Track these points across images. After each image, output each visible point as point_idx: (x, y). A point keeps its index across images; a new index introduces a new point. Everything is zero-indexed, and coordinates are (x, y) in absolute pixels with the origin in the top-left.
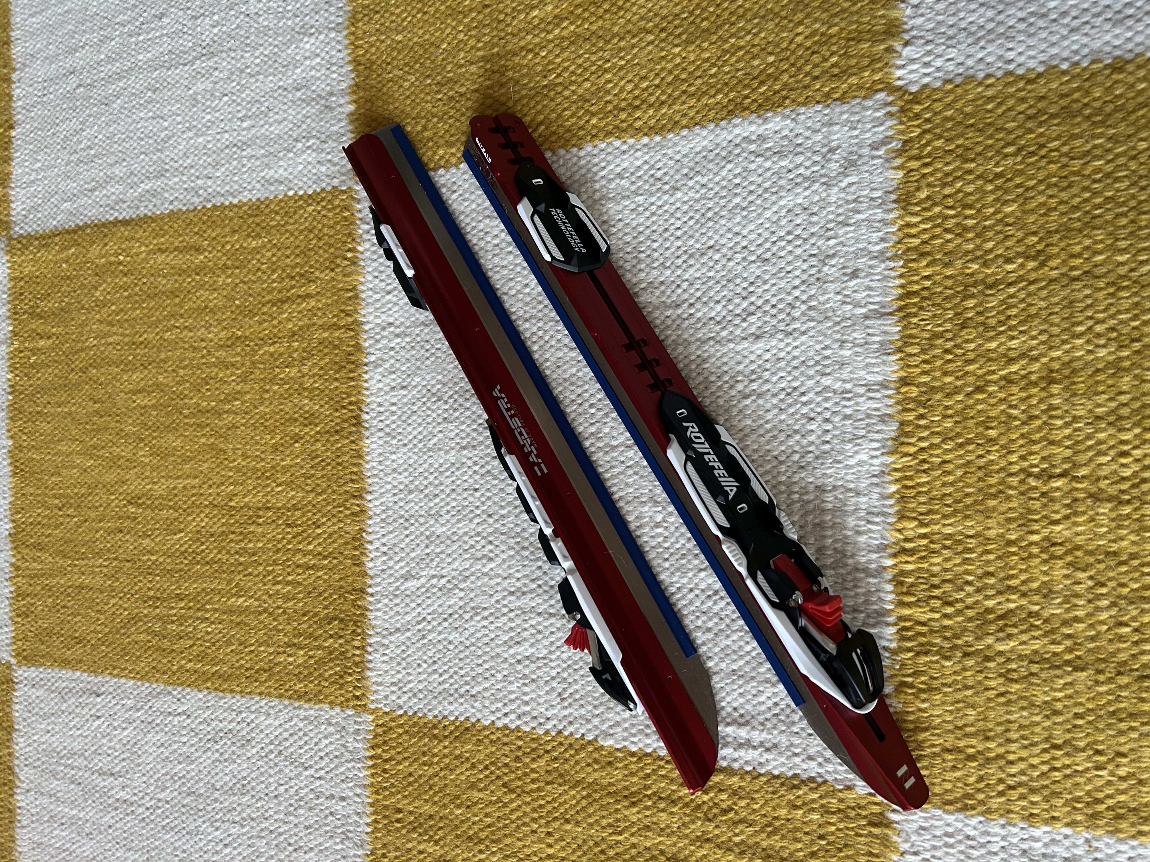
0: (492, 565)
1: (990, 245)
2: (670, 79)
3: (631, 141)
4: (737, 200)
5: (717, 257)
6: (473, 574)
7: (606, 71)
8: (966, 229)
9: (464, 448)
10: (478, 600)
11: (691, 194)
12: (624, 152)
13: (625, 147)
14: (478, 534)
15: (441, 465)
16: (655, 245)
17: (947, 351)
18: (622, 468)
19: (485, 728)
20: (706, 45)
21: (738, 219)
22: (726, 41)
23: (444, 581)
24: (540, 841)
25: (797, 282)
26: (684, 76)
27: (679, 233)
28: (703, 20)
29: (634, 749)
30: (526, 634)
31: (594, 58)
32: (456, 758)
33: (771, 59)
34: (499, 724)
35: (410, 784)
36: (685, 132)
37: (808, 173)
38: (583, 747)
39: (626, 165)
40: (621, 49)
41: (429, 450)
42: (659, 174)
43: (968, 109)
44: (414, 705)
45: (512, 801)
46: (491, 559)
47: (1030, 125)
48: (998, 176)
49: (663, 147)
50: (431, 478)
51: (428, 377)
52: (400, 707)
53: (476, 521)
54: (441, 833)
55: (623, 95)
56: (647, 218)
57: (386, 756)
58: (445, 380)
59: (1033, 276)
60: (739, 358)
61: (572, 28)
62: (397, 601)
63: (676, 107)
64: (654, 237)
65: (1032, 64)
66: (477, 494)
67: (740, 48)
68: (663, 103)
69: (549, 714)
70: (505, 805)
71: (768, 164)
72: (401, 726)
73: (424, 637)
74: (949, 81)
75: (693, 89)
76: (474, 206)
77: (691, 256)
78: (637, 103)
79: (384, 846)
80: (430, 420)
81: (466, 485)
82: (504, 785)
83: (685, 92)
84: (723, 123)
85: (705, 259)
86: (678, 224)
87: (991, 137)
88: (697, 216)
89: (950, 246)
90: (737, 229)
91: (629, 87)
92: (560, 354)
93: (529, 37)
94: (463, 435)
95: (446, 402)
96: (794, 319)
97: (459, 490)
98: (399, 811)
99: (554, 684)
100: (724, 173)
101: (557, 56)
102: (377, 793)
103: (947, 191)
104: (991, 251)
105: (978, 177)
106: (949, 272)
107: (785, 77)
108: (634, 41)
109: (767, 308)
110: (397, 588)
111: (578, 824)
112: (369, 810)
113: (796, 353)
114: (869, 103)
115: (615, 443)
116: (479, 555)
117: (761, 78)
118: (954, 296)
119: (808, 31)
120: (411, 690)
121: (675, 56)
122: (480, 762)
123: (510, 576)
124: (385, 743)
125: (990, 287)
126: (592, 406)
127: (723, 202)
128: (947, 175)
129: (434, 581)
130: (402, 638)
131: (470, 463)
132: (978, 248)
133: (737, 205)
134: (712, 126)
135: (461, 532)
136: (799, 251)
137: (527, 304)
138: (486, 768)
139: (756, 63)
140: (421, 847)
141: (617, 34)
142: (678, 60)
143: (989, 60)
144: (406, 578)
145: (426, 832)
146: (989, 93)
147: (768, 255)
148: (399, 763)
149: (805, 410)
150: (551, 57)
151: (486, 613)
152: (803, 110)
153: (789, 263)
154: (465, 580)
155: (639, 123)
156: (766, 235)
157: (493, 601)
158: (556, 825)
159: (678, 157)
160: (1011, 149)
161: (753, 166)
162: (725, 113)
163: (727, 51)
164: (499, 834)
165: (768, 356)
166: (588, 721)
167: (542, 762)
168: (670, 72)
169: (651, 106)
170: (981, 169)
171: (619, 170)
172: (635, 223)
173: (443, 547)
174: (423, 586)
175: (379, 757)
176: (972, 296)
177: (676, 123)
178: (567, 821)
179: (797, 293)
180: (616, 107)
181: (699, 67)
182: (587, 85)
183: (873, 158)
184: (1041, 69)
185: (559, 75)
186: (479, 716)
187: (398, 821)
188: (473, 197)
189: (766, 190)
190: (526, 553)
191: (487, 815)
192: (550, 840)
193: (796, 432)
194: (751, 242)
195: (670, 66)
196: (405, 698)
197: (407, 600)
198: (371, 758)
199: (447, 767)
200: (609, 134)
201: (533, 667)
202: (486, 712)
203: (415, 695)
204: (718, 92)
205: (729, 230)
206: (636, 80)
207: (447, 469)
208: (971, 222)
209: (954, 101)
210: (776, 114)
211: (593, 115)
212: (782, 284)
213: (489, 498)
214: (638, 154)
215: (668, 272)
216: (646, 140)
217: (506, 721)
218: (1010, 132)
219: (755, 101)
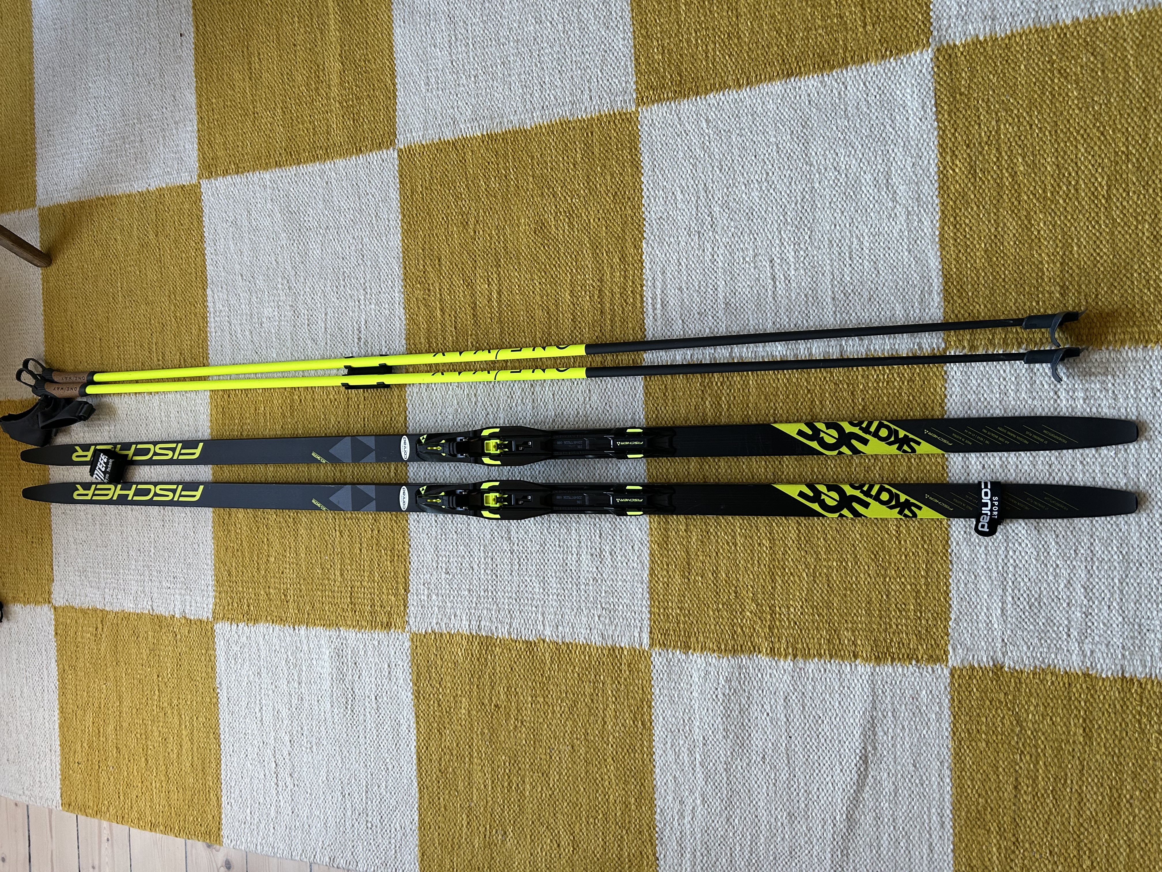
0: (718, 172)
1: (870, 392)
2: (968, 243)
3: (938, 225)
4: (901, 283)
5: (874, 276)
6: (712, 160)
7: (978, 207)
8: (878, 383)
9: (777, 146)
10: (700, 166)
11: (907, 260)
12: (932, 222)
13: (935, 222)
14: (733, 161)
15: (768, 133)
16: (881, 244)
17: (825, 378)
18: (770, 238)
19: (640, 178)
20: (983, 261)
21: (891, 284)
22: (983, 270)
23: (708, 144)
24: (595, 215)
25: (859, 314)
26: (968, 250)
27: (887, 255)
28: (997, 258)
29: (644, 257)
30: (687, 195)
31: (987, 199)
32: (623, 164)
33: (970, 294)
34: (643, 186)
35: (606, 138)
36: (939, 254)
37: (910, 315)
38: (640, 232)
39: (925, 223)
40: (989, 214)
41: (776, 124)
42: (918, 242)
43: (932, 381)
44: (644, 136)
45: (610, 198)
46: (721, 171)
47: (921, 405)
48: (900, 394)
49: (932, 243)
50: (760, 128)
51: (816, 118)
52: (642, 126)
53: (740, 160)
54: (587, 160)
55: (963, 218)
56: (896, 238)
57: (617, 121)
58: (814, 129)
59: (856, 408)
60: (824, 291)
61: (1007, 184)
62: (695, 116)
63: (952, 248)
64: (886, 243)
65: (949, 405)
66: (753, 158)
67: (978, 278)
68: (956, 240)
69: (652, 213)
70: (607, 195)
71: (917, 297)
72: (633, 129)
73: (678, 136)
74: (946, 373)
75: (961, 255)
76: (911, 134)
77: (875, 263)
78: (958, 226)
79: (574, 128)
80: (792, 122)
81: (758, 150)
82: (616, 193)
83: (960, 251)
84: (941, 273)
85: (873, 270)
86: (892, 255)
87: (918, 390)
88: (895, 264)
89: (871, 377)
90: (886, 284)
91: (967, 221)
92: (827, 197)
93: (1006, 158)
94: (784, 144)
95: (802, 131)
96: (841, 314)
97: (755, 146)
98: (592, 134)
99: (666, 214)
100: (915, 275)
101: (992, 176)
102: (598, 119)
103: (895, 375)
104: (868, 393)
105: (900, 387)
106: (860, 377)
107: (959, 301)
108: (992, 222)
109: (847, 301)
110: (701, 115)
111: (607, 233)
112: (589, 116)
113: (826, 316)
114: (940, 340)
115: (782, 232)
116: (723, 163)
117: (961, 290)
118: (849, 379)
119: (981, 310)
120: (651, 132)
121: (980, 245)
122: (624, 178)
123: (713, 182)
124: (623, 120)
125: (852, 393)
126: (801, 218)
127: (901, 276)
128: (903, 374)
129: (707, 138)
130: (676, 123)
131: (769, 151)
132: (869, 388)
133: (898, 283)
134: (940, 267)
135: (733, 150)
136: (873, 314)
137: (855, 174)
138: (622, 182)
139: (969, 286)
140: (578, 150)
141: (998, 210)
142: (977, 246)
143: (953, 389)
144: (708, 121)
145: (586, 151)
146: (938, 389)
147: (872, 300)
148: (615, 130)
149: (799, 322)
150: (992, 173)
151: (694, 171)
152: (942, 311)
153: (868, 310)
154: (710, 157)
155: (946, 228)
156: (883, 298)
157: (701, 174)
158: (604, 222)
159: (926, 251)
160: (911, 398)
161: (917, 289)
162: (945, 273)
163: (978, 272)
164: (593, 193)
165: (824, 304)
166: (652, 234)
167: (630, 212)
168: (972, 243)
169: (955, 234)
170: (904, 387)
171: (923, 220)
172: (894, 231)
173: (725, 141)
174: (704, 131)
175: (616, 118)
176: (848, 386)
177: (944, 249)
178: (606, 228)
179: (854, 314)
180: (957, 214)
181: (972, 258)
182: (972, 196)
183: (914, 344)
184: (946, 408)
185: (980, 179)
186: (645, 174)
187: (587, 134)
188: (917, 133)
189: (904, 297)
190: (725, 190)
191: (600, 185)
192: (596, 220)
193: (790, 319)
194: (880, 292)
195: (975, 242)
196: (647, 129)
197: (696, 123)
198: (614, 113)
199: (618, 159)
200: (943, 212)
201: (672, 201)
202: (647, 178)
203: (649, 135)
204: (957, 269)
205: (886, 280)
206: (971, 225)
207: (765, 137)
208: (881, 384)
209: (936, 376)
210: (941, 298)
211: (955, 202)
212: (858, 308)
213: (752, 165)
214: (930, 230)
215: (867, 252)
216: (937, 233)
217: (645, 190)
218: (919, 398)
219: (950, 287)
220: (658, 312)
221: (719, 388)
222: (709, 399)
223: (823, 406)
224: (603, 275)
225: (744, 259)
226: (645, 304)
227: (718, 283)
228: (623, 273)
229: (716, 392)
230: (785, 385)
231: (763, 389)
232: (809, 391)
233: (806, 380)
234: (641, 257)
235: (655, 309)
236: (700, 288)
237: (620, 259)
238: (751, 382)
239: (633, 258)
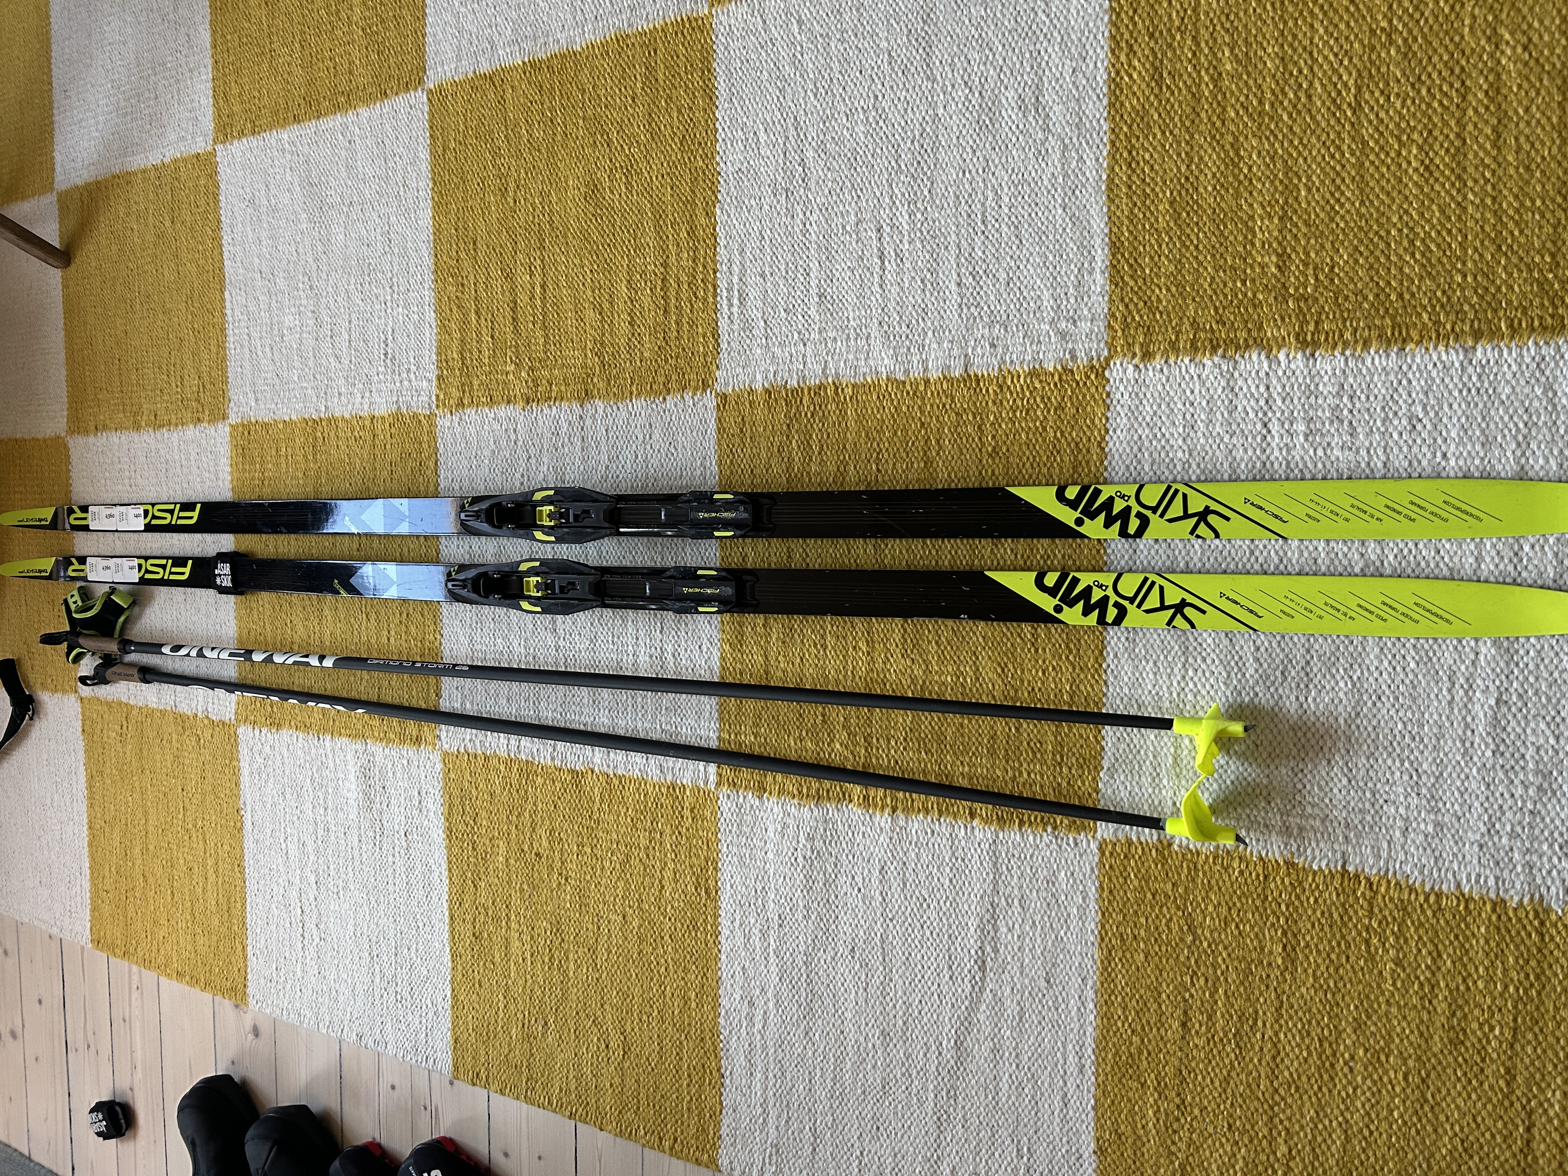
0: (812, 99)
1: (1004, 426)
2: (1148, 191)
3: (1105, 165)
4: (1051, 258)
5: (1014, 248)
6: (805, 81)
7: (1164, 133)
8: (1014, 412)
9: (890, 55)
10: (789, 91)
11: (1060, 221)
12: (1097, 160)
13: (1101, 160)
14: (831, 80)
15: (877, 35)
16: (1026, 197)
17: (944, 406)
18: (878, 194)
19: (714, 114)
20: (1168, 218)
21: (1038, 260)
22: (1167, 233)
23: (800, 57)
24: (658, 170)
25: (992, 308)
26: (1148, 202)
27: (1033, 215)
28: (1188, 214)
29: (718, 229)
30: (772, 135)
31: (1177, 119)
32: (693, 93)
33: (1147, 272)
34: (717, 125)
35: (672, 58)
36: (1105, 209)
37: (1062, 307)
38: (713, 192)
39: (1088, 163)
40: (1179, 144)
41: (888, 21)
42: (1077, 192)
43: (1088, 408)
44: (720, 49)
45: (676, 144)
46: (815, 96)
47: (1073, 445)
48: (1044, 429)
49: (1097, 193)
50: (868, 28)
51: (942, 7)
52: (717, 37)
53: (841, 78)
54: (649, 91)
55: (1141, 152)
56: (1046, 188)
57: (685, 31)
58: (939, 25)
59: (984, 450)
60: (947, 273)
61: (1207, 94)
62: (783, 17)
63: (1124, 200)
64: (1033, 195)
65: (1111, 444)
66: (858, 74)
67: (1160, 246)
68: (1130, 187)
69: (728, 163)
70: (673, 139)
71: (1072, 278)
72: (706, 41)
73: (762, 47)
74: (1108, 395)
75: (1136, 211)
76: (1072, 23)
77: (1016, 227)
78: (1133, 165)
79: (633, 44)
80: (910, 16)
81: (864, 62)
82: (684, 136)
83: (1135, 204)
84: (1107, 240)
85: (1013, 238)
86: (1040, 214)
87: (1068, 422)
88: (1044, 228)
89: (1005, 403)
90: (1031, 260)
91: (1147, 156)
92: (955, 129)
93: (1206, 51)
94: (899, 51)
95: (922, 29)
96: (969, 308)
97: (860, 57)
98: (655, 53)
99: (745, 164)
100: (1071, 245)
101: (1185, 83)
102: (663, 30)
103: (1038, 400)
104: (1000, 426)
105: (1045, 417)
106: (990, 404)
107: (1132, 283)
108: (1183, 155)
109: (978, 289)
110: (792, 14)
111: (672, 196)
112: (651, 26)
113: (948, 312)
114: (1102, 345)
115: (894, 186)
116: (818, 85)
117: (1135, 266)
118: (976, 407)
119: (1162, 297)
120: (728, 44)
121: (1164, 193)
122: (694, 114)
123: (806, 114)
124: (693, 29)
125: (979, 427)
126: (919, 163)
127: (1051, 247)
128: (1049, 399)
129: (799, 48)
130: (760, 28)
131: (879, 62)
132: (1003, 419)
133: (1047, 258)
134: (1107, 231)
135: (832, 65)
136: (1012, 306)
137: (993, 91)
138: (691, 120)
139: (1147, 259)
140: (638, 76)
141: (1192, 137)
142: (1161, 196)
143: (1118, 420)
144: (800, 22)
145: (647, 78)
146: (1097, 421)
147: (1011, 285)
148: (683, 45)
149: (914, 321)
150: (1185, 77)
151: (781, 99)
152: (1106, 298)
153: (1005, 300)
154: (802, 76)
155: (1117, 169)
156: (1025, 282)
157: (790, 103)
158: (669, 180)
159: (1088, 207)
160: (1059, 435)
161: (1072, 266)
162: (1114, 239)
163: (1160, 236)
164: (656, 138)
165: (947, 293)
166: (728, 194)
167: (701, 163)
168: (1153, 190)
169: (1129, 177)
170: (1050, 418)
171: (1085, 157)
172: (1044, 177)
173: (822, 50)
174: (795, 38)
175: (684, 27)
176: (975, 418)
177: (1113, 201)
178: (672, 188)
179: (986, 308)
180: (1133, 146)
181: (1152, 214)
182: (1156, 117)
183: (1065, 351)
184: (1107, 450)
185: (1168, 87)
186: (720, 107)
187: (649, 53)
188: (1080, 20)
189: (1055, 278)
190: (821, 125)
191: (665, 126)
192: (660, 178)
193: (901, 317)
194: (1022, 272)
195: (1157, 189)
196: (723, 40)
197: (785, 26)
198: (682, 19)
199: (687, 86)
200: (1113, 144)
201: (753, 145)
202: (723, 113)
203: (726, 48)
204: (1131, 233)
205: (1031, 254)
206: (1152, 162)
207: (874, 42)
208: (1018, 414)
209: (1095, 400)
210: (1105, 279)
211: (1130, 127)
212: (992, 298)
213: (855, 85)
214: (1094, 172)
215: (1007, 211)
216: (1104, 177)
217: (720, 130)
218: (1070, 434)
219: (1119, 262)
220: (735, 309)
221: (809, 421)
222: (796, 437)
223: (940, 447)
224: (668, 257)
225: (844, 227)
226: (719, 299)
227: (811, 265)
228: (691, 253)
229: (806, 426)
230: (893, 416)
231: (864, 422)
232: (923, 424)
233: (920, 407)
234: (715, 230)
235: (731, 305)
236: (787, 272)
237: (688, 234)
238: (849, 412)
239: (704, 231)
